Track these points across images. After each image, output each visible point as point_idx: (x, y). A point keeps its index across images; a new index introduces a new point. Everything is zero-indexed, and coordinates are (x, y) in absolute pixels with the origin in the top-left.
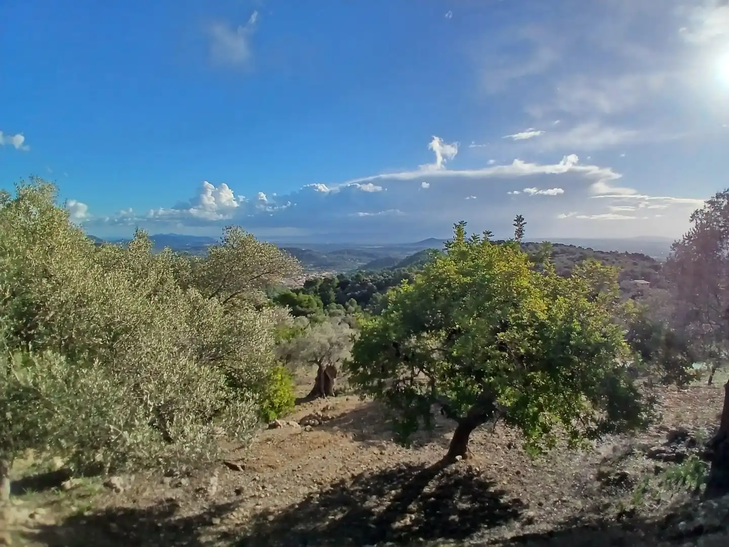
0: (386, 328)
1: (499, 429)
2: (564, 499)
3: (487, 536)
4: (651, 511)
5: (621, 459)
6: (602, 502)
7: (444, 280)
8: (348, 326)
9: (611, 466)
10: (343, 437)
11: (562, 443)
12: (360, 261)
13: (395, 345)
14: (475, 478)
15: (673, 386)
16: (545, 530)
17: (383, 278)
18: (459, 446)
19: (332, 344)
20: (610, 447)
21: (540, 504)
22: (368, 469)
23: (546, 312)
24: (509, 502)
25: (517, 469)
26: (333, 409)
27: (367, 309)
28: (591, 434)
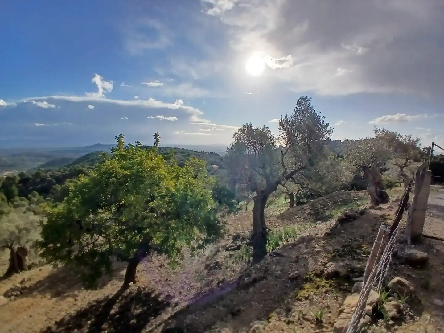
0: (70, 211)
1: (154, 259)
2: (192, 285)
3: (154, 323)
4: (231, 277)
5: (215, 255)
6: (209, 280)
7: (112, 174)
8: (32, 213)
9: (211, 260)
10: (42, 298)
11: (187, 255)
12: (39, 161)
13: (79, 222)
14: (143, 293)
15: (232, 214)
16: (184, 306)
17: (60, 173)
18: (130, 277)
19: (20, 231)
20: (209, 250)
21: (180, 293)
22: (68, 314)
23: (174, 187)
24: (164, 298)
25: (166, 278)
26: (29, 279)
27: (49, 198)
28: (200, 247)
